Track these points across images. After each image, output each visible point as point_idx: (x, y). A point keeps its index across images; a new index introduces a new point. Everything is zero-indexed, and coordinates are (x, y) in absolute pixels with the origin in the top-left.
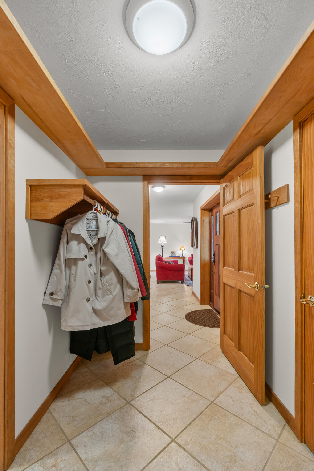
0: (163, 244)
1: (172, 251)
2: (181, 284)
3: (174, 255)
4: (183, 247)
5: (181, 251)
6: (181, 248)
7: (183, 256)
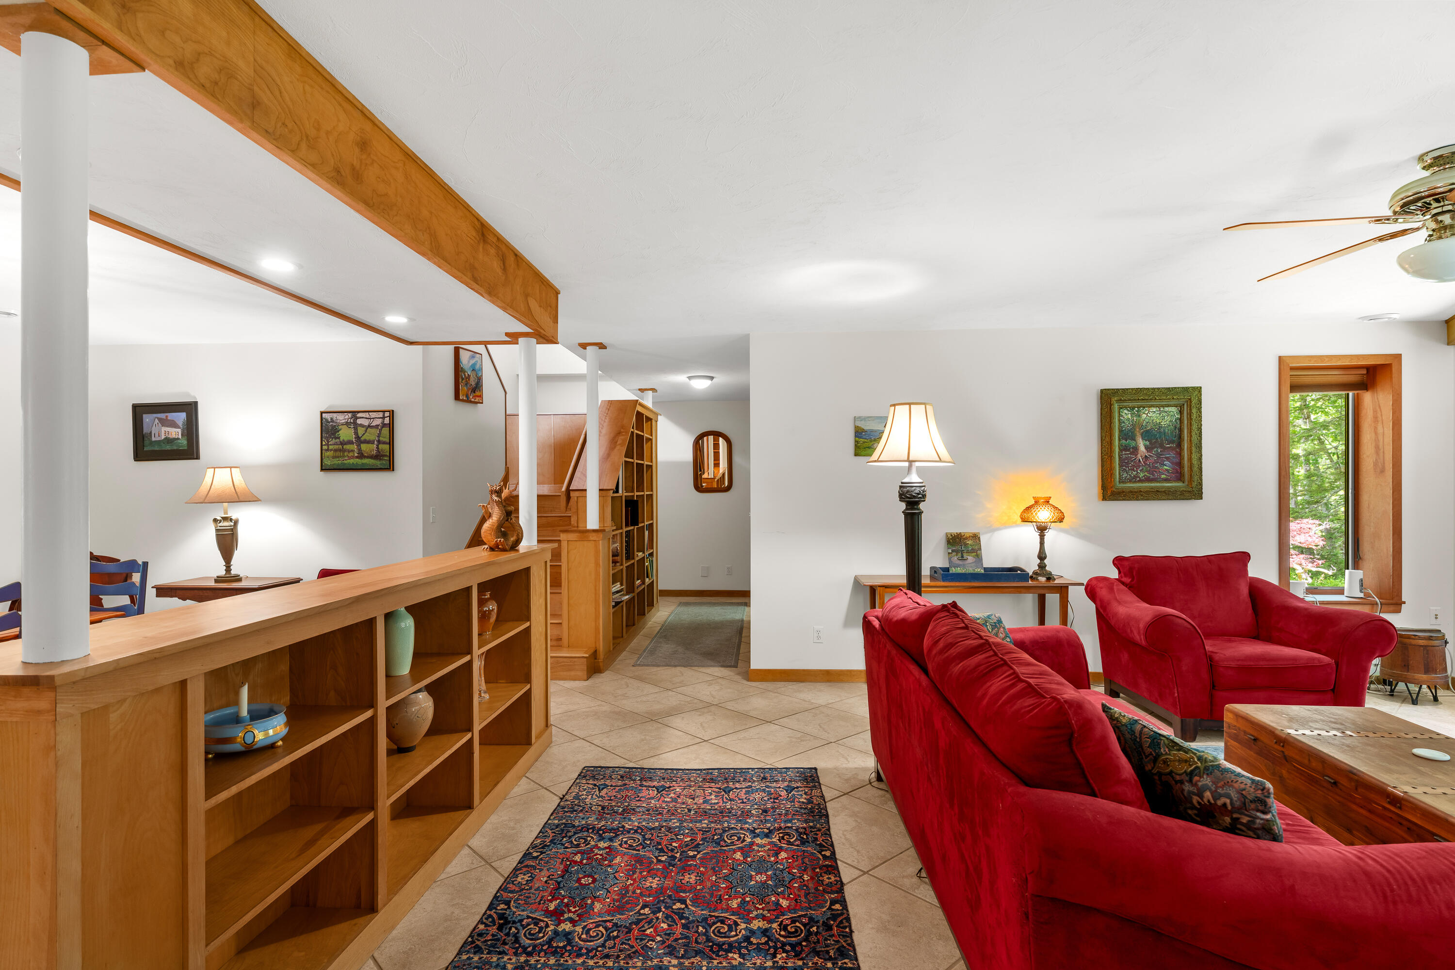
0: (914, 478)
1: (955, 530)
3: (970, 559)
4: (1047, 502)
5: (1030, 534)
6: (1028, 509)
7: (1047, 568)
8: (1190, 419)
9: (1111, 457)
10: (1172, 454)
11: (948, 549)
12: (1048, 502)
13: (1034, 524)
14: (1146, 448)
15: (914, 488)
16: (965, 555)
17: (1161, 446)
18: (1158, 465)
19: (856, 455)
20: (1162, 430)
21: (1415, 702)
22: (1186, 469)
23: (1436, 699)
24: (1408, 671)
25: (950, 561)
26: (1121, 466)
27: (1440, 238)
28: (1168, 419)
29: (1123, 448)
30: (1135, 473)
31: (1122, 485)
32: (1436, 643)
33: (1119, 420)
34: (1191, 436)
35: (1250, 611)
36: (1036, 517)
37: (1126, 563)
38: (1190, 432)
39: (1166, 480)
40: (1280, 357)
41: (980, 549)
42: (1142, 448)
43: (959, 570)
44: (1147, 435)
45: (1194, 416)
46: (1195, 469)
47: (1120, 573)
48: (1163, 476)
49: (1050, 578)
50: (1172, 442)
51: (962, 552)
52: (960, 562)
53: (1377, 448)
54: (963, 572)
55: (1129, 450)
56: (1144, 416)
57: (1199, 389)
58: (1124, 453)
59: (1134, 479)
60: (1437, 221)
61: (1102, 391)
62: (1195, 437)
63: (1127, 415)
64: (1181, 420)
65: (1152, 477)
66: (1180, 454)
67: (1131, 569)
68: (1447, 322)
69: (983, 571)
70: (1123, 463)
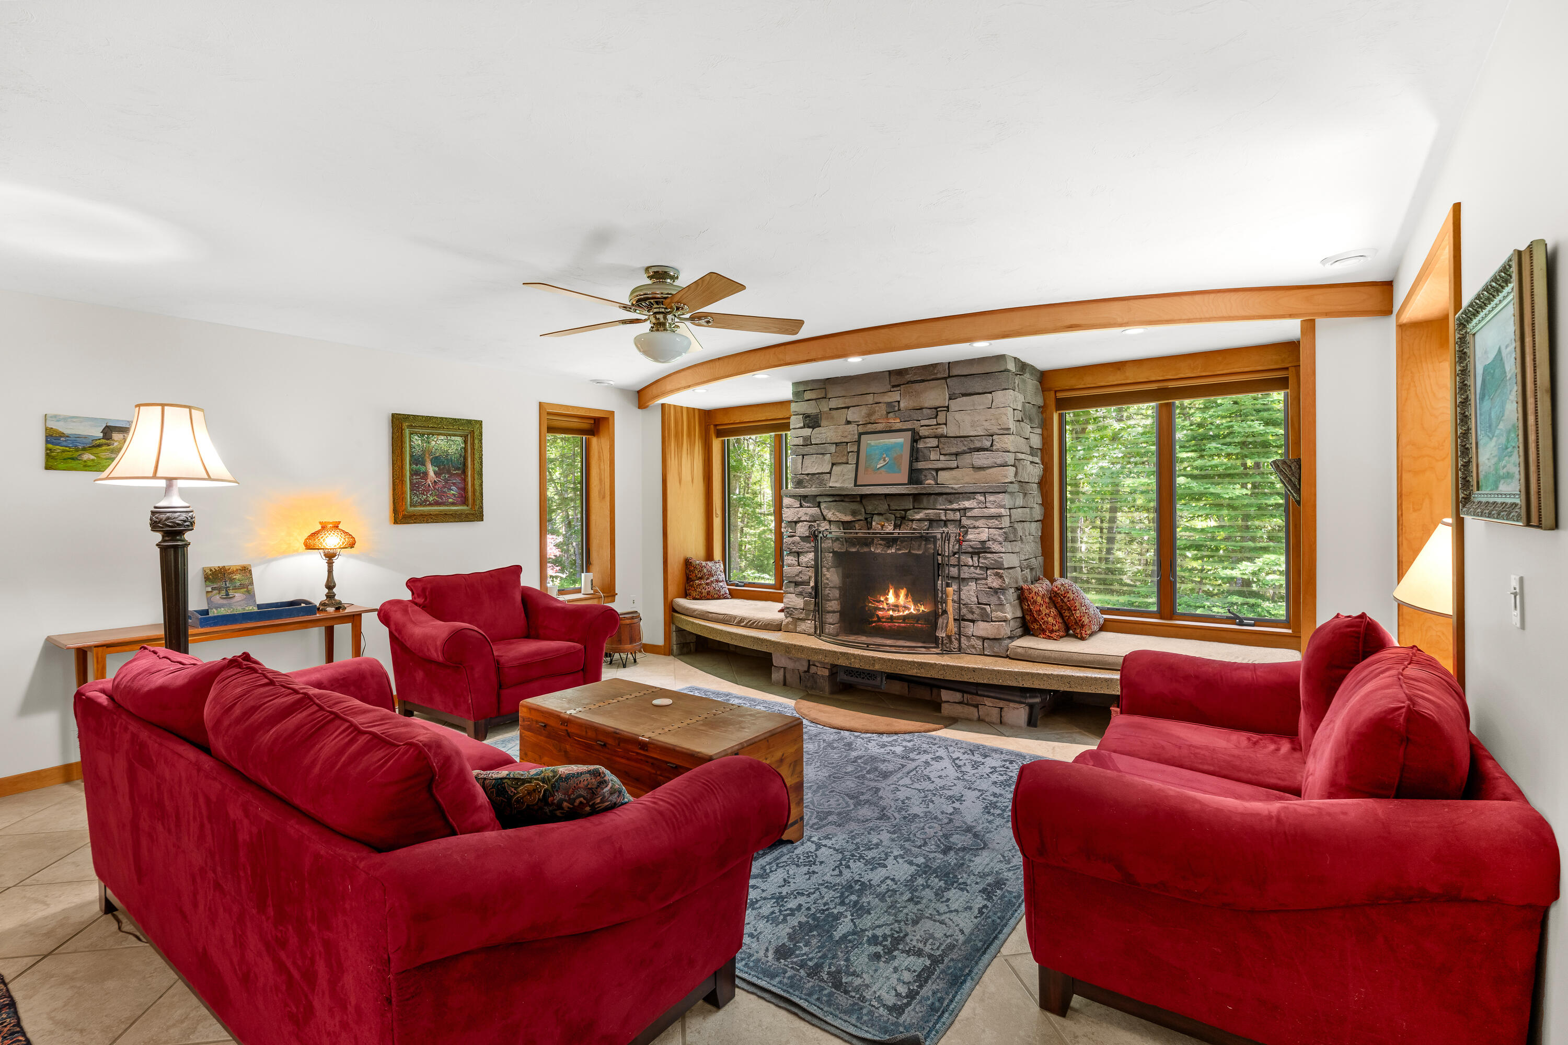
1: (216, 563)
2: (715, 1021)
3: (238, 596)
5: (317, 562)
6: (314, 535)
7: (336, 598)
8: (473, 449)
9: (402, 481)
10: (457, 480)
11: (207, 586)
12: (337, 527)
13: (321, 551)
14: (435, 473)
15: (179, 514)
16: (231, 593)
17: (449, 472)
18: (445, 490)
19: (48, 467)
20: (449, 457)
21: (624, 666)
22: (470, 494)
23: (635, 661)
24: (621, 644)
25: (209, 600)
26: (411, 490)
27: (658, 330)
28: (454, 447)
29: (414, 473)
30: (425, 497)
31: (413, 508)
32: (636, 620)
33: (410, 445)
34: (474, 464)
35: (523, 615)
36: (324, 544)
37: (419, 584)
38: (473, 461)
39: (453, 504)
40: (540, 403)
41: (252, 583)
42: (431, 474)
43: (223, 611)
44: (436, 461)
45: (476, 447)
46: (478, 494)
47: (413, 594)
48: (450, 500)
49: (339, 607)
50: (458, 469)
51: (227, 589)
52: (225, 602)
53: (600, 479)
54: (229, 612)
55: (419, 475)
56: (433, 443)
57: (480, 423)
58: (414, 477)
59: (424, 503)
60: (656, 317)
61: (393, 415)
62: (477, 465)
63: (417, 440)
64: (465, 449)
65: (440, 501)
66: (464, 480)
67: (424, 590)
68: (639, 392)
69: (256, 609)
70: (414, 487)
